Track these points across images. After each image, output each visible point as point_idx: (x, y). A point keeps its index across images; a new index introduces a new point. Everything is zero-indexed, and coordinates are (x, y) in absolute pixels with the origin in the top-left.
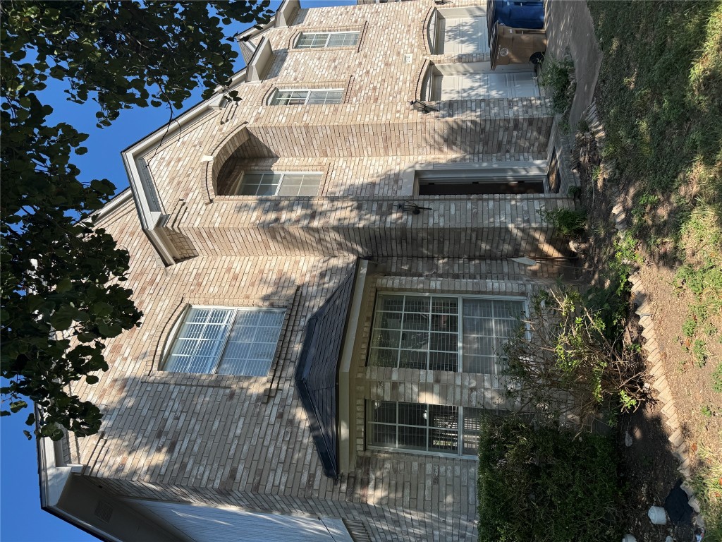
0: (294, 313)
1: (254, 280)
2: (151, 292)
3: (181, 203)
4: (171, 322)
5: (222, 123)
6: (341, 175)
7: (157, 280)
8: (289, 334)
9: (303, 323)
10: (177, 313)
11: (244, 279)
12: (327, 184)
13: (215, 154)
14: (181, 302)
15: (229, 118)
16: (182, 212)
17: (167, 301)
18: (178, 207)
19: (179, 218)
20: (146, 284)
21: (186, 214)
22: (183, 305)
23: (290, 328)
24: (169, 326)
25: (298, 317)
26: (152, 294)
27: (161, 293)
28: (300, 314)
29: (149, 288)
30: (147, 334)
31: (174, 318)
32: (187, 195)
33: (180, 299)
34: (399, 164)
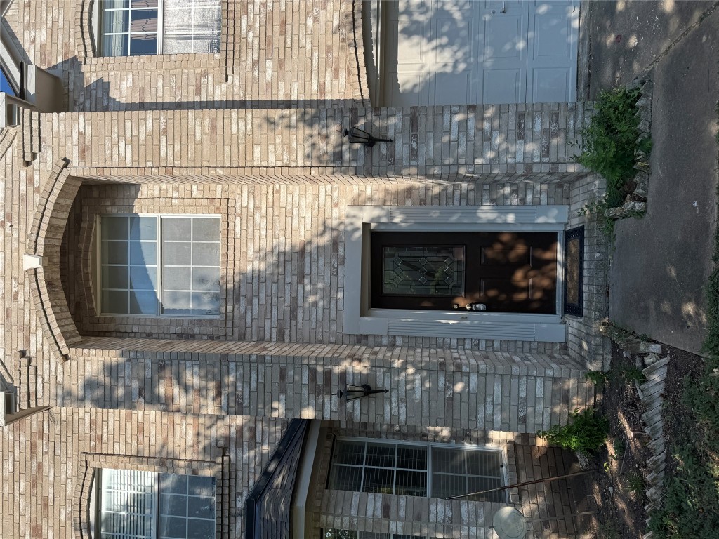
0: (226, 491)
1: (166, 434)
2: (45, 449)
3: (24, 361)
4: (85, 496)
5: (27, 164)
6: (250, 230)
7: (46, 431)
8: (226, 521)
9: (240, 504)
10: (87, 484)
11: (153, 433)
12: (231, 251)
13: (40, 249)
14: (87, 467)
15: (36, 150)
16: (32, 377)
17: (69, 464)
18: (24, 371)
19: (32, 389)
20: (34, 438)
21: (40, 380)
22: (90, 471)
23: (226, 514)
24: (84, 503)
25: (233, 496)
26: (47, 453)
27: (58, 451)
28: (233, 490)
29: (39, 443)
30: (63, 511)
31: (86, 490)
32: (27, 340)
33: (84, 464)
34: (337, 205)
